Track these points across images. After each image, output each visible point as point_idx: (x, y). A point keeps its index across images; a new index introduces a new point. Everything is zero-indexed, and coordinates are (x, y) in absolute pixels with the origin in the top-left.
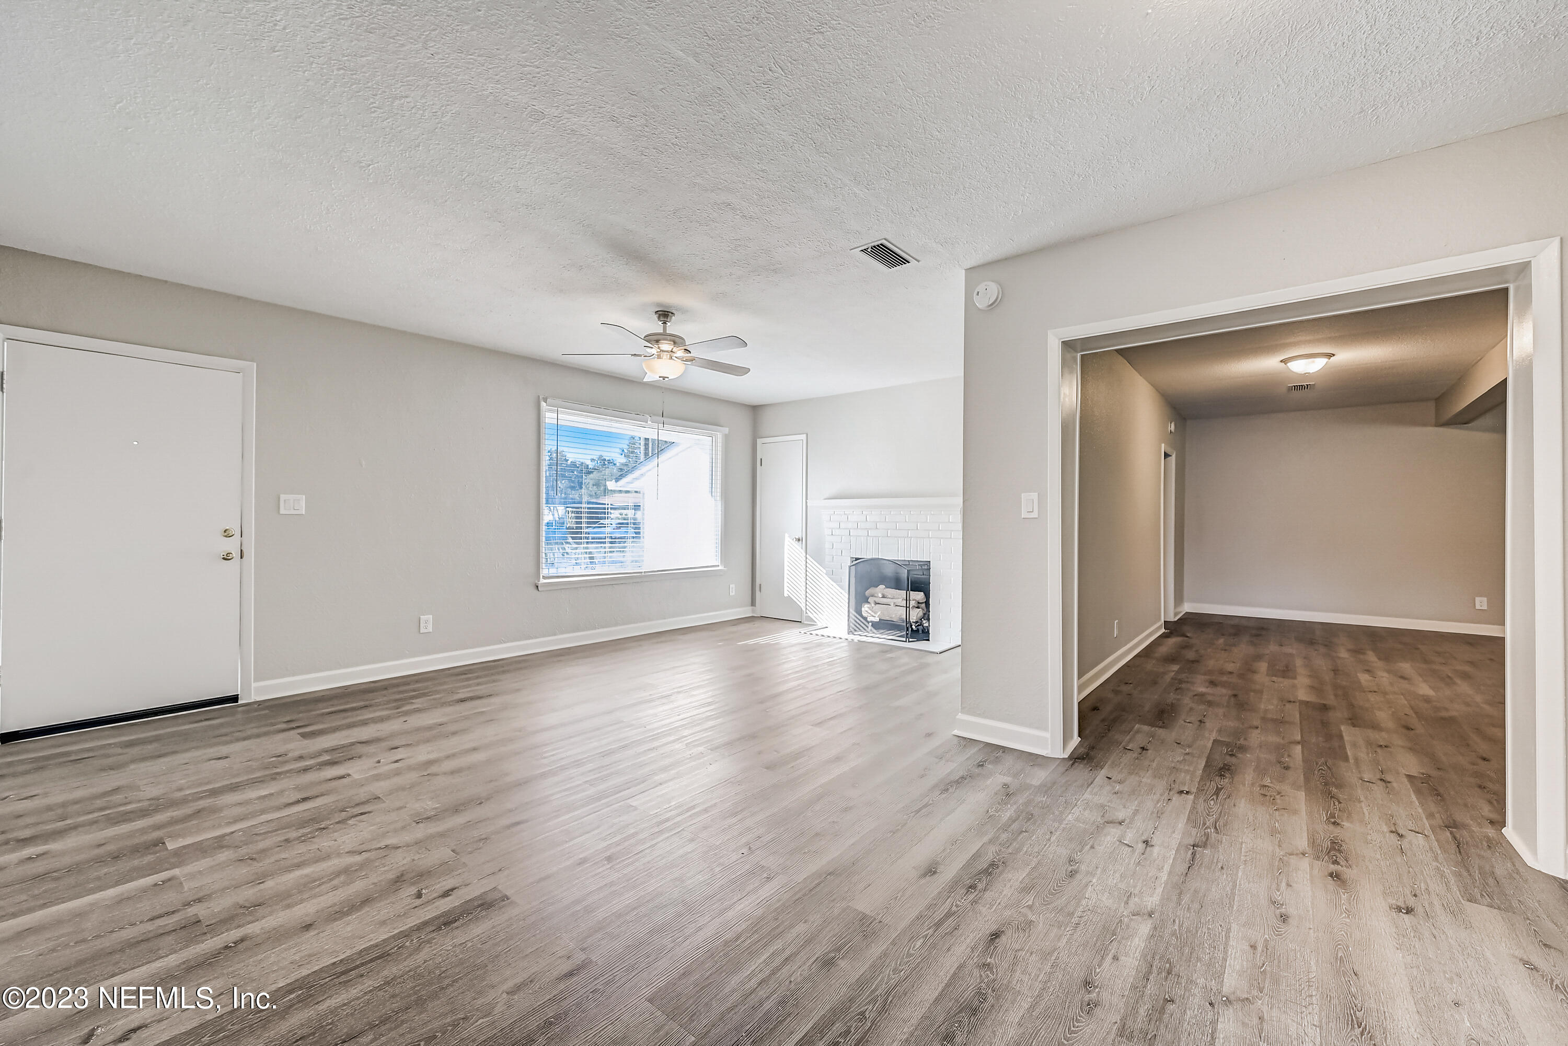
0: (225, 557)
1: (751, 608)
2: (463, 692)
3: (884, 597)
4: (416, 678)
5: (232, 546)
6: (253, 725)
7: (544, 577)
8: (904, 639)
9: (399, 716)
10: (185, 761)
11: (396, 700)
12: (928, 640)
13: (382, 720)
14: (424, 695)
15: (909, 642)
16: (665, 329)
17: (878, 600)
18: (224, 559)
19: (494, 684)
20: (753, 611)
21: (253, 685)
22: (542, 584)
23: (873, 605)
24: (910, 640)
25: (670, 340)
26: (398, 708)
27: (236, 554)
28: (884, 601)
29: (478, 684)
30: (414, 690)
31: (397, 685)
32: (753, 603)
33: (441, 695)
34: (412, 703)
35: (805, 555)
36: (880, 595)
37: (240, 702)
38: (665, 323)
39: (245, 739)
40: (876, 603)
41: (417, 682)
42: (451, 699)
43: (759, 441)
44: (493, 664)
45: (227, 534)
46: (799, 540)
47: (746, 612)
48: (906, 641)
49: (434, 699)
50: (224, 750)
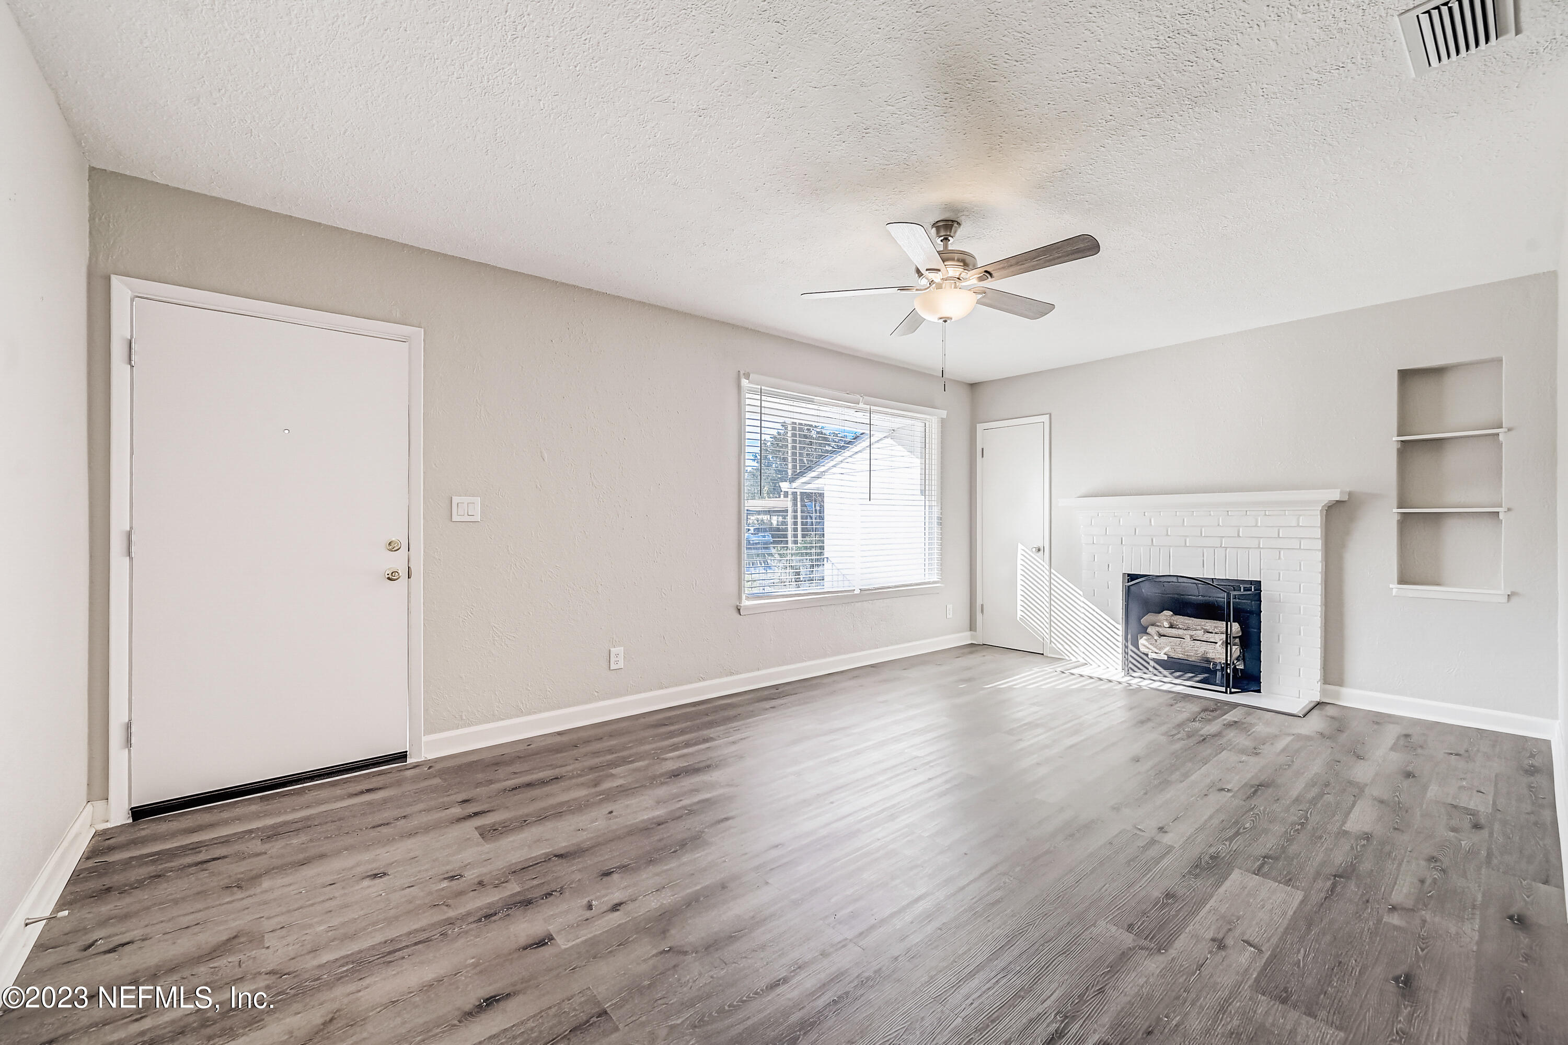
0: (390, 576)
1: (968, 633)
2: (672, 758)
3: (1171, 627)
4: (607, 729)
5: (397, 562)
6: (421, 806)
7: (747, 598)
8: (1223, 689)
9: (602, 801)
10: (330, 879)
11: (592, 769)
12: (1259, 691)
13: (579, 807)
14: (624, 761)
15: (1231, 693)
16: (946, 246)
17: (1162, 631)
18: (389, 578)
19: (707, 745)
20: (972, 637)
21: (424, 739)
22: (745, 606)
23: (1156, 637)
24: (1233, 690)
25: (958, 260)
26: (596, 785)
27: (403, 573)
28: (1174, 632)
29: (687, 745)
30: (610, 751)
31: (587, 742)
32: (972, 627)
33: (646, 762)
34: (612, 775)
35: (1048, 568)
36: (1166, 624)
37: (409, 761)
38: (946, 239)
39: (411, 834)
40: (1161, 635)
41: (611, 735)
42: (661, 771)
43: (980, 427)
44: (693, 709)
45: (392, 547)
46: (1039, 550)
47: (964, 638)
48: (1226, 692)
49: (637, 770)
50: (382, 856)
